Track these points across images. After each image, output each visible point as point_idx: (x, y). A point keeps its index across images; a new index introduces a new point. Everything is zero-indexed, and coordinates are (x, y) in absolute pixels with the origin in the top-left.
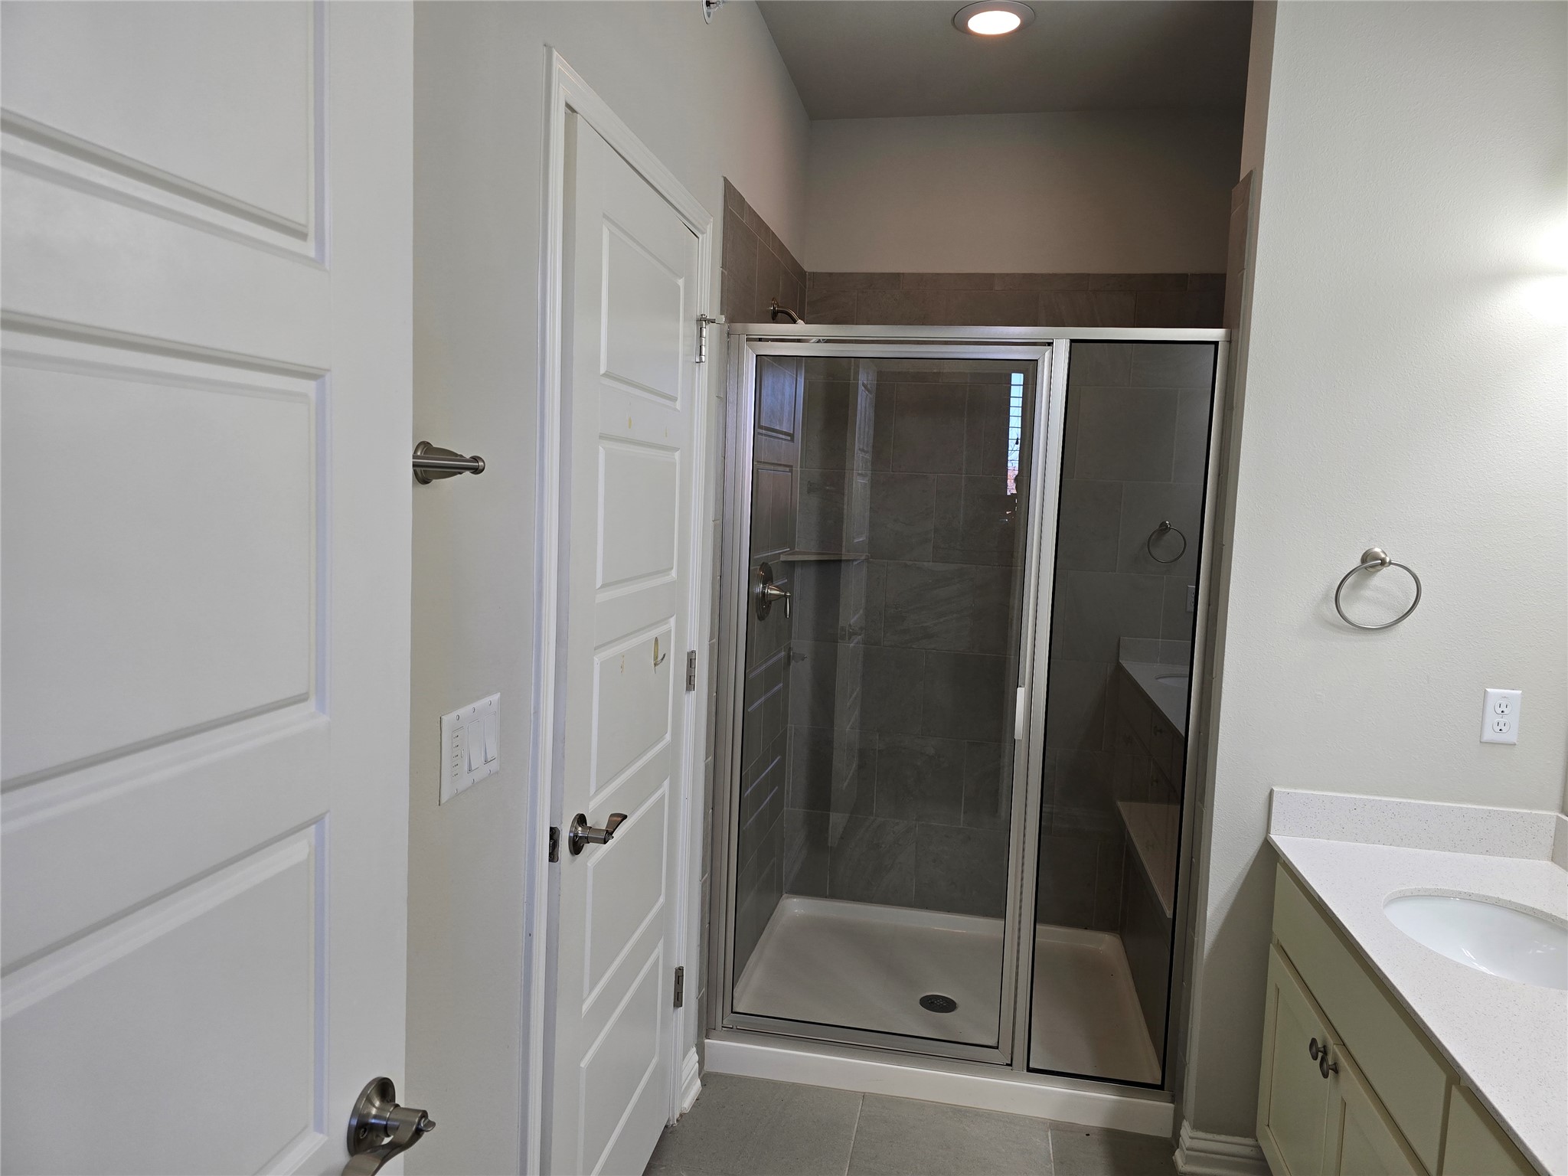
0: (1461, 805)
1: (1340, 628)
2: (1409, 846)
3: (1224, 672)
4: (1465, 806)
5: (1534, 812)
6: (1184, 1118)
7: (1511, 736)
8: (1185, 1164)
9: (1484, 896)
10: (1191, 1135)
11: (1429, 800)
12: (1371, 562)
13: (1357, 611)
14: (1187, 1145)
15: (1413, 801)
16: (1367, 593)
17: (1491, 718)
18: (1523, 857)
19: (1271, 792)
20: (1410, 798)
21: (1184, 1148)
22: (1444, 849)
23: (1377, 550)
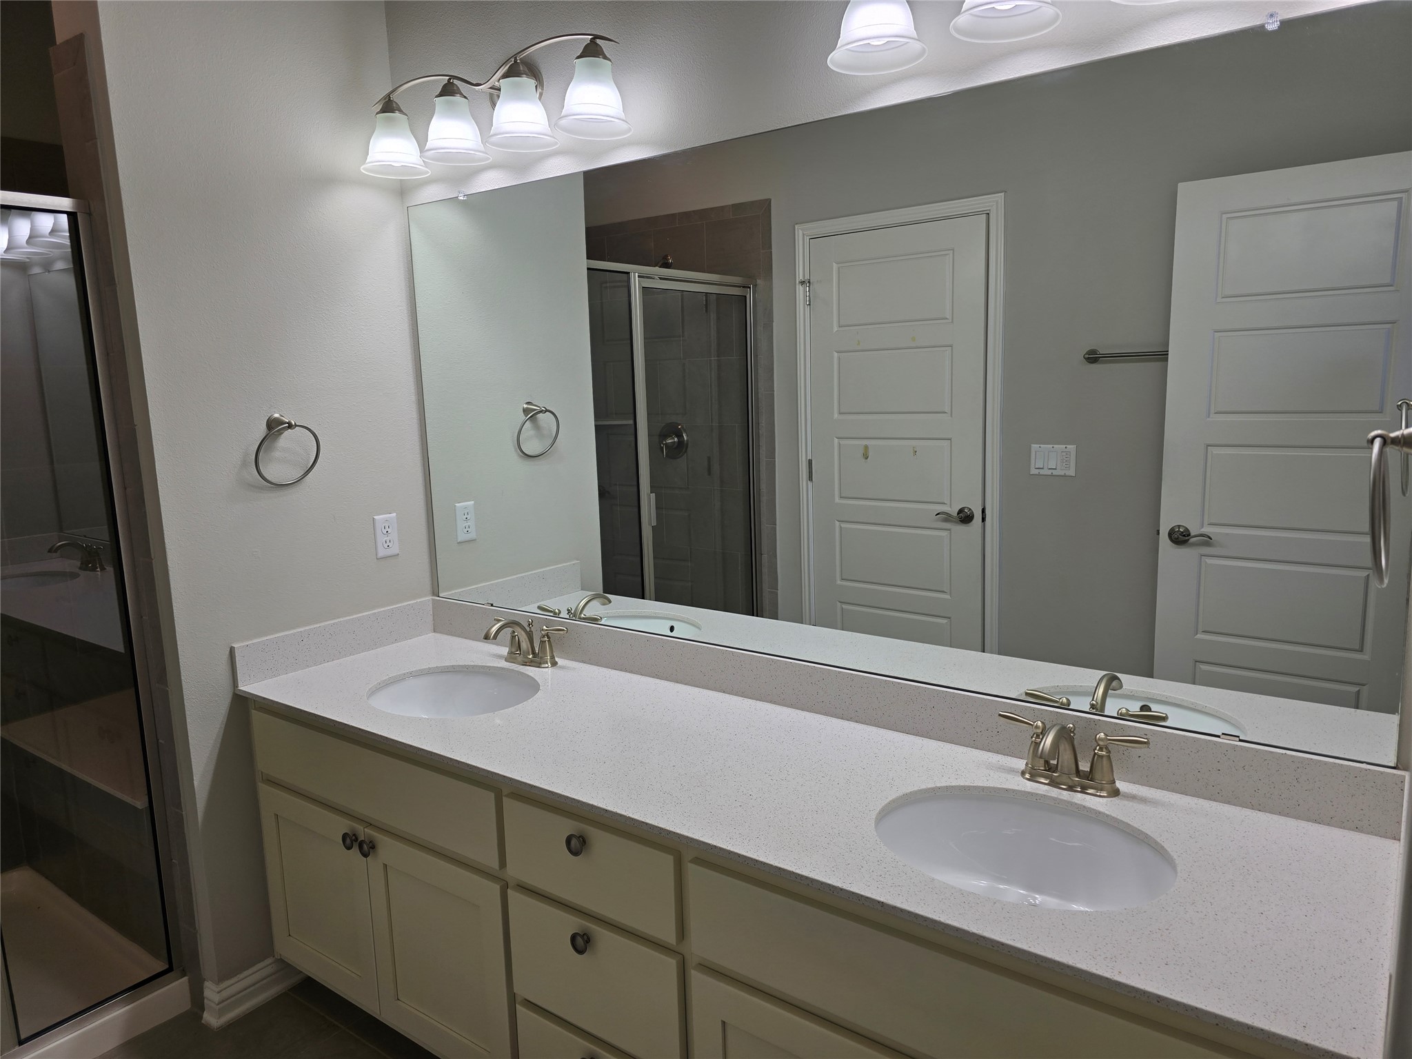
0: (373, 612)
1: (261, 488)
2: (345, 656)
3: (167, 550)
4: (376, 611)
5: (418, 601)
6: (204, 980)
7: (395, 549)
8: (219, 1018)
9: (420, 670)
10: (217, 990)
11: (352, 615)
12: (275, 427)
13: (274, 471)
14: (217, 998)
15: (342, 619)
16: (277, 454)
17: (381, 539)
18: (418, 636)
19: (232, 651)
20: (339, 617)
21: (213, 1005)
22: (369, 649)
23: (277, 415)
